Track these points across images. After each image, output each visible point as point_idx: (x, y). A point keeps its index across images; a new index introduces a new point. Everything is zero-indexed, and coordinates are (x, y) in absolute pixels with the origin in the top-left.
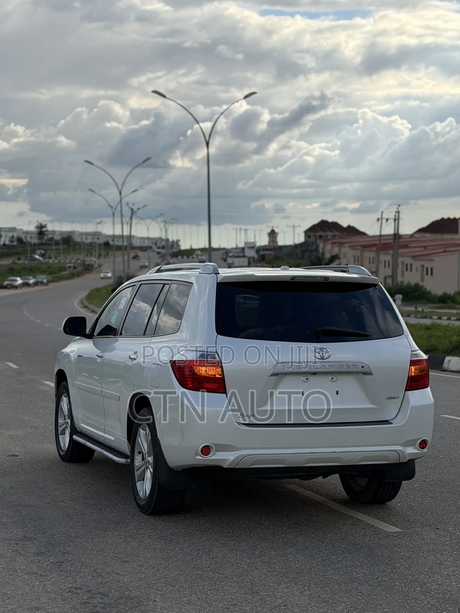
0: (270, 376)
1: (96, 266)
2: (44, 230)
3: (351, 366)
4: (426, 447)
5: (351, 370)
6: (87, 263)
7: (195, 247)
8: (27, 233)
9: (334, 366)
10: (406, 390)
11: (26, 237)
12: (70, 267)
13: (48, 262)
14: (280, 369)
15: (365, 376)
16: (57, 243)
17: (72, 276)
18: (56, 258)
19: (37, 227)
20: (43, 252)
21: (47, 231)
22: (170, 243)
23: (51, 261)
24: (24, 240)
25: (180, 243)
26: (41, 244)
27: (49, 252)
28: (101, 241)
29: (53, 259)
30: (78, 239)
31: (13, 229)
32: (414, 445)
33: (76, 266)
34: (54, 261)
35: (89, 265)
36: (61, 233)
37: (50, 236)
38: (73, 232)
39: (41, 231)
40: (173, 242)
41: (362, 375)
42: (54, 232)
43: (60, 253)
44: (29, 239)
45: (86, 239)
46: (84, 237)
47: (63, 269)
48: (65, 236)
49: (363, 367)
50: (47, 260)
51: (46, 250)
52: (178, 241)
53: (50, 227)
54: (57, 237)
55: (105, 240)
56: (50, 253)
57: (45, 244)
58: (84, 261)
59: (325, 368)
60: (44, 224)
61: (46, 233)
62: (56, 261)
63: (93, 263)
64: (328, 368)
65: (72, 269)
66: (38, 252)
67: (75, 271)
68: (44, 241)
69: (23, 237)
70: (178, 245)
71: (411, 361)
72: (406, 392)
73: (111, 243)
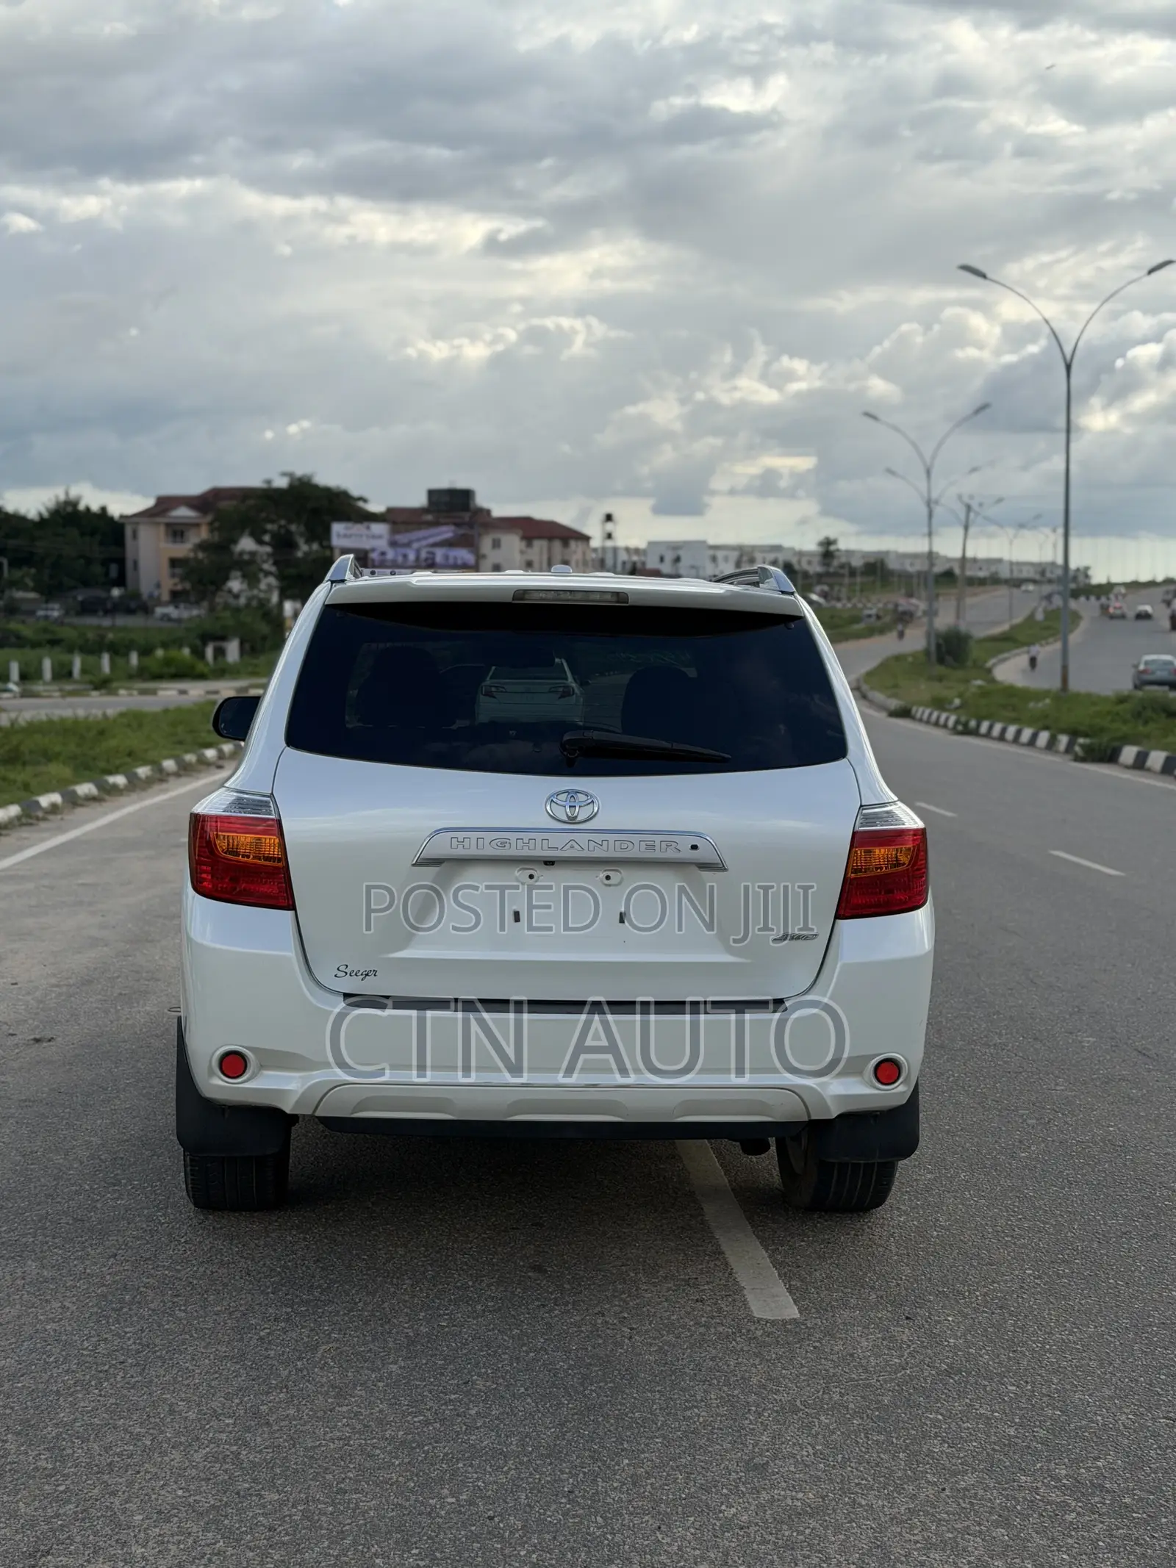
0: (414, 865)
1: (919, 613)
2: (832, 548)
3: (657, 843)
4: (898, 1079)
5: (657, 854)
6: (900, 609)
7: (1115, 579)
8: (801, 554)
9: (605, 843)
10: (839, 916)
11: (799, 562)
12: (870, 616)
13: (834, 608)
14: (442, 847)
15: (706, 875)
16: (853, 573)
17: (870, 632)
18: (849, 599)
19: (821, 544)
20: (826, 588)
21: (838, 550)
22: (1071, 574)
23: (839, 605)
24: (797, 567)
25: (1090, 573)
26: (827, 574)
27: (836, 588)
28: (938, 569)
29: (844, 601)
30: (893, 565)
31: (778, 548)
32: (860, 1073)
33: (881, 614)
34: (844, 605)
35: (904, 613)
36: (865, 555)
37: (843, 560)
38: (887, 553)
39: (828, 550)
40: (1078, 570)
41: (695, 869)
42: (849, 553)
43: (854, 591)
44: (805, 566)
45: (912, 565)
46: (908, 562)
47: (856, 619)
48: (872, 560)
49: (694, 847)
50: (833, 603)
51: (831, 586)
52: (1087, 569)
53: (842, 545)
54: (857, 563)
55: (947, 566)
56: (839, 591)
57: (835, 574)
58: (897, 605)
59: (576, 846)
60: (832, 537)
61: (837, 554)
62: (849, 605)
63: (912, 608)
64: (586, 848)
65: (873, 619)
66: (818, 588)
67: (879, 623)
68: (831, 570)
69: (794, 561)
70: (1087, 576)
71: (854, 834)
72: (839, 922)
73: (957, 571)
